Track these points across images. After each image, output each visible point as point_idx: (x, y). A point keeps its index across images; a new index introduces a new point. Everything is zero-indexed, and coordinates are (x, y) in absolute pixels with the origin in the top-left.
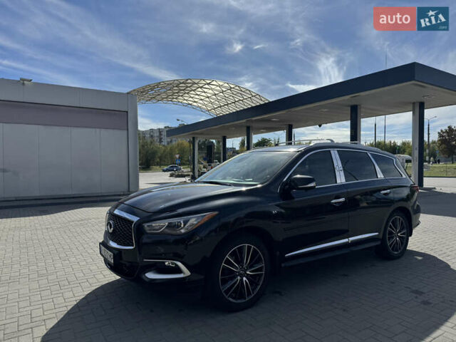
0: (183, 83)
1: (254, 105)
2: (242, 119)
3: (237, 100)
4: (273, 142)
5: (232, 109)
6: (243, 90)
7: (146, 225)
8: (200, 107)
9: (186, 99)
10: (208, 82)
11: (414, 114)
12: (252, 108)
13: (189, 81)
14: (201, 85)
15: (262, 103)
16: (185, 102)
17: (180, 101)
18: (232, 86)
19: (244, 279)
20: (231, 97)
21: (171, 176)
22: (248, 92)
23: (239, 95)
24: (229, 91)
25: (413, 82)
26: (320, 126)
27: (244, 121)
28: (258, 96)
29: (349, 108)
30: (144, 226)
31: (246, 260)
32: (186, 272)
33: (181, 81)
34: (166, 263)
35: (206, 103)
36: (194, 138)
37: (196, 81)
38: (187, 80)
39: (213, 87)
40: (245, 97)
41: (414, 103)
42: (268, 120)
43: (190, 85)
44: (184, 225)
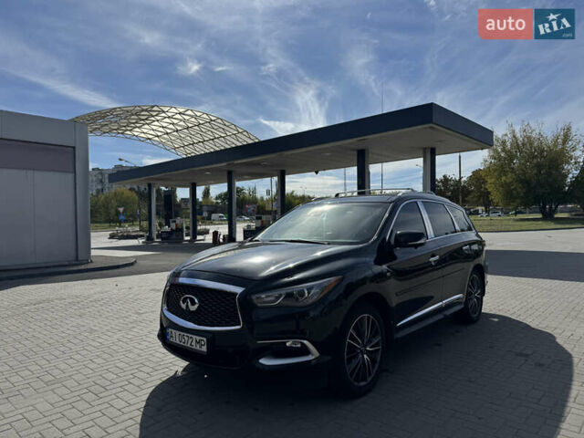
0: (146, 110)
1: (239, 144)
2: (221, 162)
3: (217, 136)
4: (247, 192)
5: (209, 148)
6: (227, 124)
7: (254, 297)
8: (163, 144)
9: (146, 131)
10: (182, 110)
11: (425, 161)
12: (237, 147)
13: (155, 108)
14: (170, 114)
15: (250, 142)
16: (143, 135)
17: (136, 134)
18: (213, 118)
19: (365, 356)
20: (210, 133)
21: (112, 237)
22: (233, 127)
23: (221, 130)
24: (208, 124)
25: (431, 125)
26: (317, 173)
27: (225, 164)
28: (245, 133)
29: (355, 153)
30: (251, 299)
31: (367, 334)
32: (314, 353)
33: (145, 108)
34: (288, 344)
35: (173, 138)
36: (150, 185)
37: (165, 109)
38: (153, 106)
39: (187, 118)
40: (229, 134)
41: (425, 149)
42: (258, 164)
43: (154, 114)
44: (309, 293)
